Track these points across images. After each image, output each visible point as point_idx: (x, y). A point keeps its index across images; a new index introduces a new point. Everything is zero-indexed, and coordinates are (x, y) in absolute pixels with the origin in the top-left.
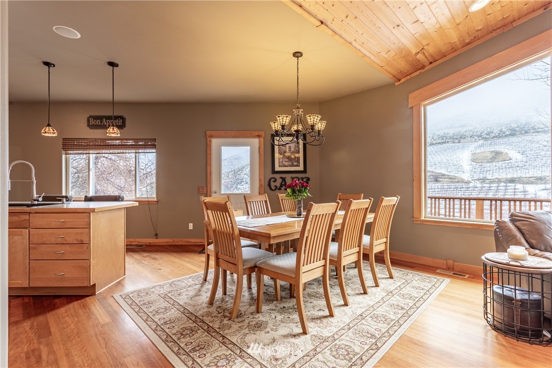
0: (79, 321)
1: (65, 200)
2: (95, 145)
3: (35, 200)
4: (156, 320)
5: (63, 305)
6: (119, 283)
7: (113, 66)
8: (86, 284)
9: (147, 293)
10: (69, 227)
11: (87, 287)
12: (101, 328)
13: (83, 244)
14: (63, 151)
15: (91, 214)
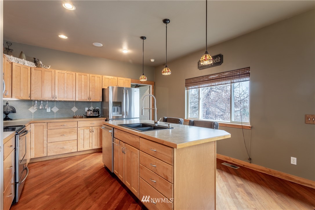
3: (156, 123)
10: (159, 158)
13: (168, 181)
14: (186, 88)
15: (175, 149)
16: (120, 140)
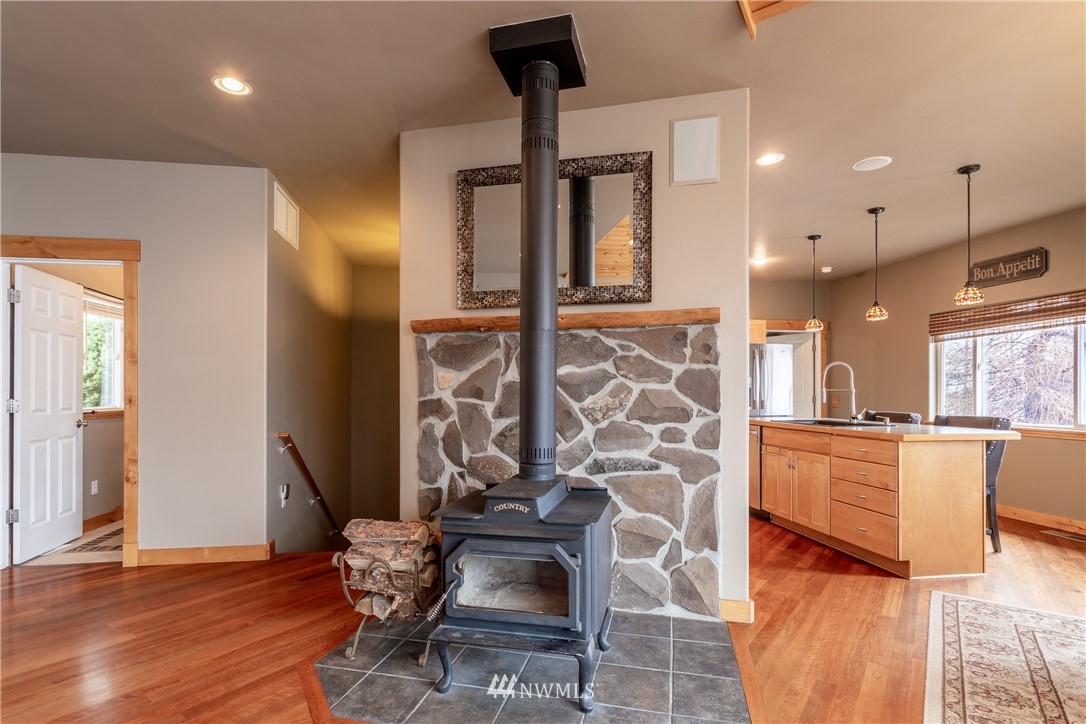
0: (858, 598)
1: (888, 419)
2: (985, 319)
3: (854, 418)
4: (964, 651)
5: (858, 573)
6: (964, 581)
7: (968, 173)
8: (892, 556)
9: (995, 613)
10: (872, 460)
11: (893, 560)
12: (875, 618)
13: (889, 490)
14: (931, 338)
15: (900, 444)
16: (781, 447)
